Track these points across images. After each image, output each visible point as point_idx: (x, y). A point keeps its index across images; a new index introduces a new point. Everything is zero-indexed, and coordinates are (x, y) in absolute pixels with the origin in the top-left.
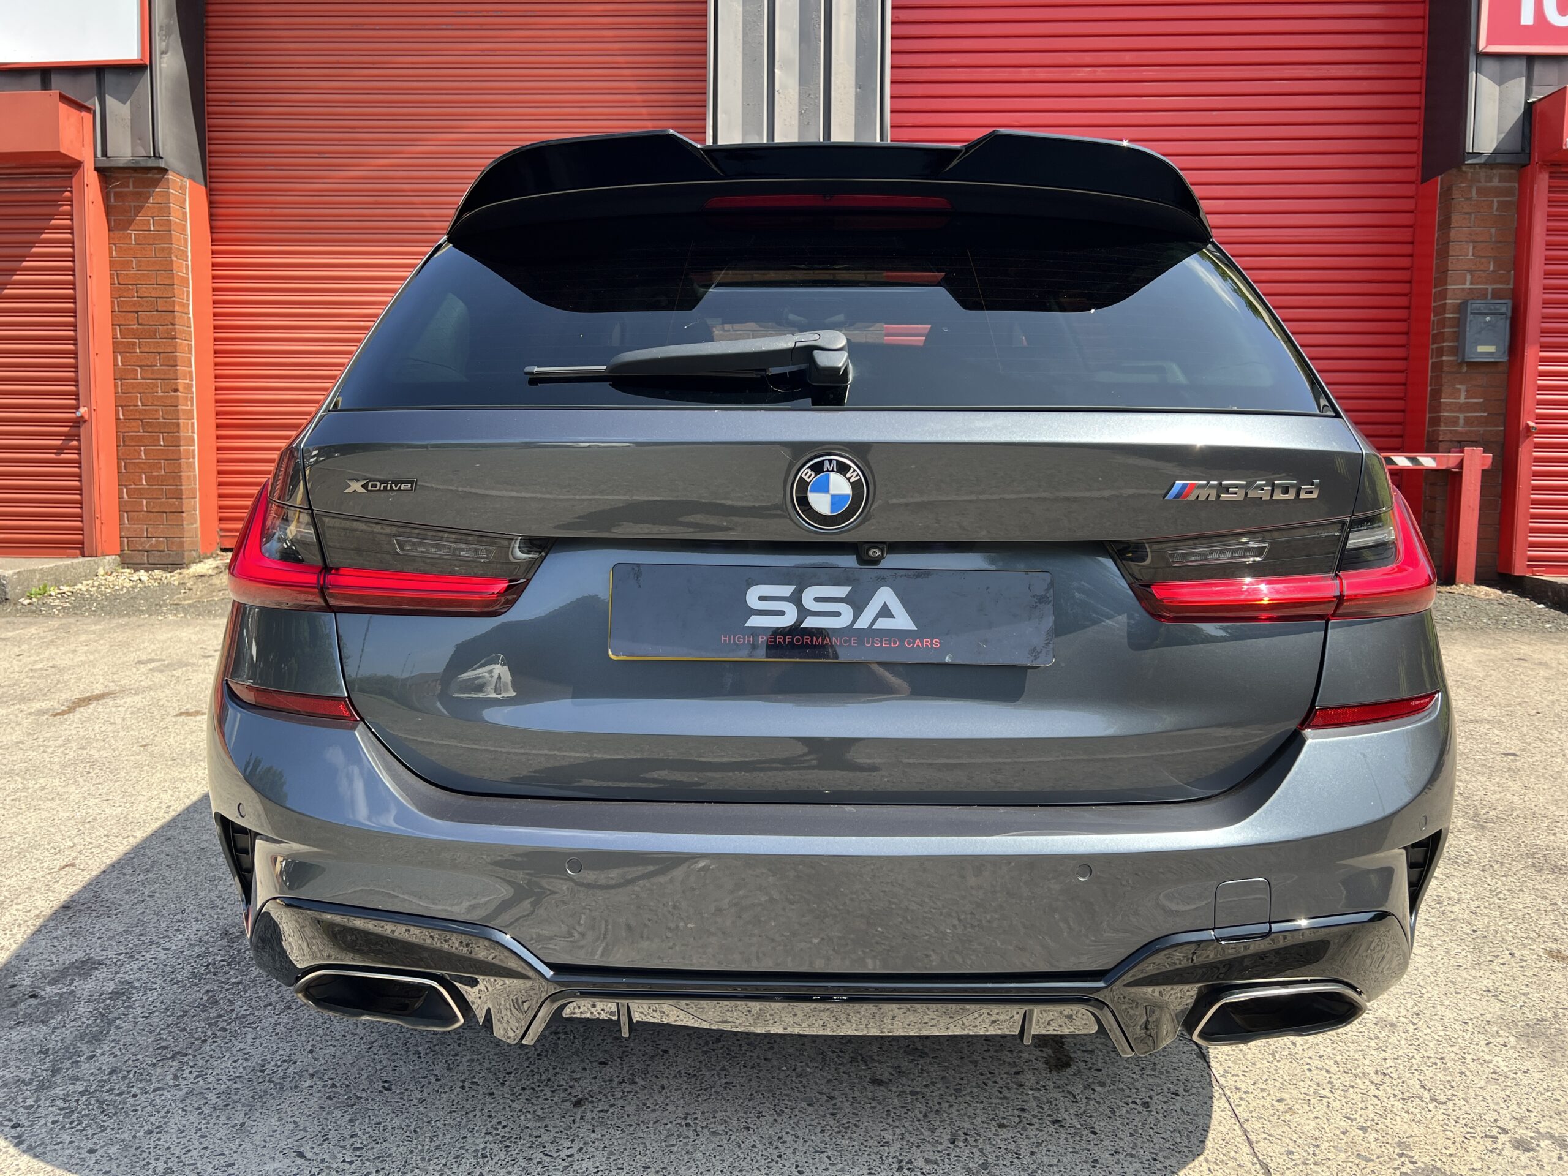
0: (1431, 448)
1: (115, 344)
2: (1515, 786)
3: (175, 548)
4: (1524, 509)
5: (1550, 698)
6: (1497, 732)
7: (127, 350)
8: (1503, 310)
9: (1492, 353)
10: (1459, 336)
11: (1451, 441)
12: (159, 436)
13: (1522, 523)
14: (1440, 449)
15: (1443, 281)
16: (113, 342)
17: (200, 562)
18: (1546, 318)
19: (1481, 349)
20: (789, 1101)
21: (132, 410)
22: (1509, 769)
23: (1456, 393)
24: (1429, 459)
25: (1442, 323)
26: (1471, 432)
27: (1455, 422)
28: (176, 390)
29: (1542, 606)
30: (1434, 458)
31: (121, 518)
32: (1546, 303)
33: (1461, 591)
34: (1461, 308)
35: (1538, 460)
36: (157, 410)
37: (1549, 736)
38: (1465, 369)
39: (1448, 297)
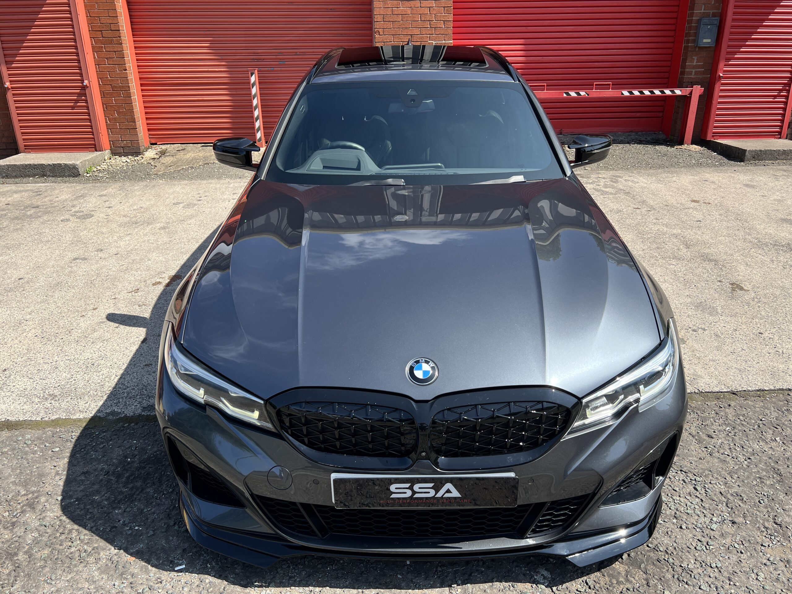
0: (680, 86)
1: (93, 47)
2: (699, 233)
3: (135, 146)
4: (714, 112)
5: (714, 197)
6: (695, 212)
7: (99, 50)
8: (716, 22)
9: (709, 43)
10: (696, 35)
11: (688, 82)
12: (120, 92)
13: (713, 117)
14: (684, 86)
15: (692, 9)
16: (92, 47)
17: (146, 151)
18: (733, 27)
19: (705, 41)
21: (106, 80)
22: (698, 227)
23: (692, 61)
24: (678, 91)
25: (690, 28)
26: (696, 78)
28: (126, 70)
29: (716, 154)
30: (681, 91)
31: (108, 132)
32: (734, 20)
33: (685, 148)
34: (699, 22)
35: (722, 90)
36: (117, 80)
37: (712, 213)
38: (697, 50)
39: (694, 16)
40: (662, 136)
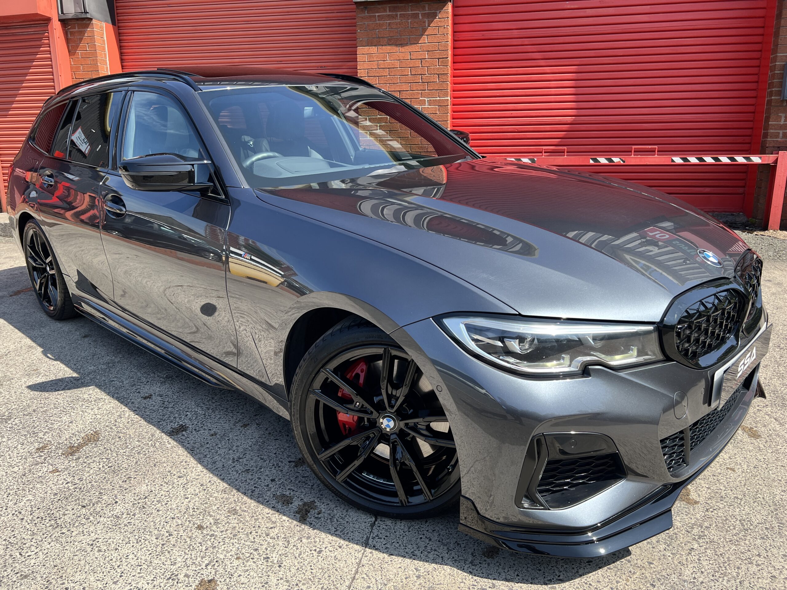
0: (761, 151)
10: (782, 84)
11: (774, 147)
14: (767, 152)
15: (776, 50)
20: (149, 535)
23: (778, 119)
24: (758, 158)
25: (773, 76)
26: (785, 141)
27: (777, 136)
30: (760, 158)
33: (769, 234)
34: (784, 68)
38: (785, 104)
39: (778, 60)
40: (742, 218)
